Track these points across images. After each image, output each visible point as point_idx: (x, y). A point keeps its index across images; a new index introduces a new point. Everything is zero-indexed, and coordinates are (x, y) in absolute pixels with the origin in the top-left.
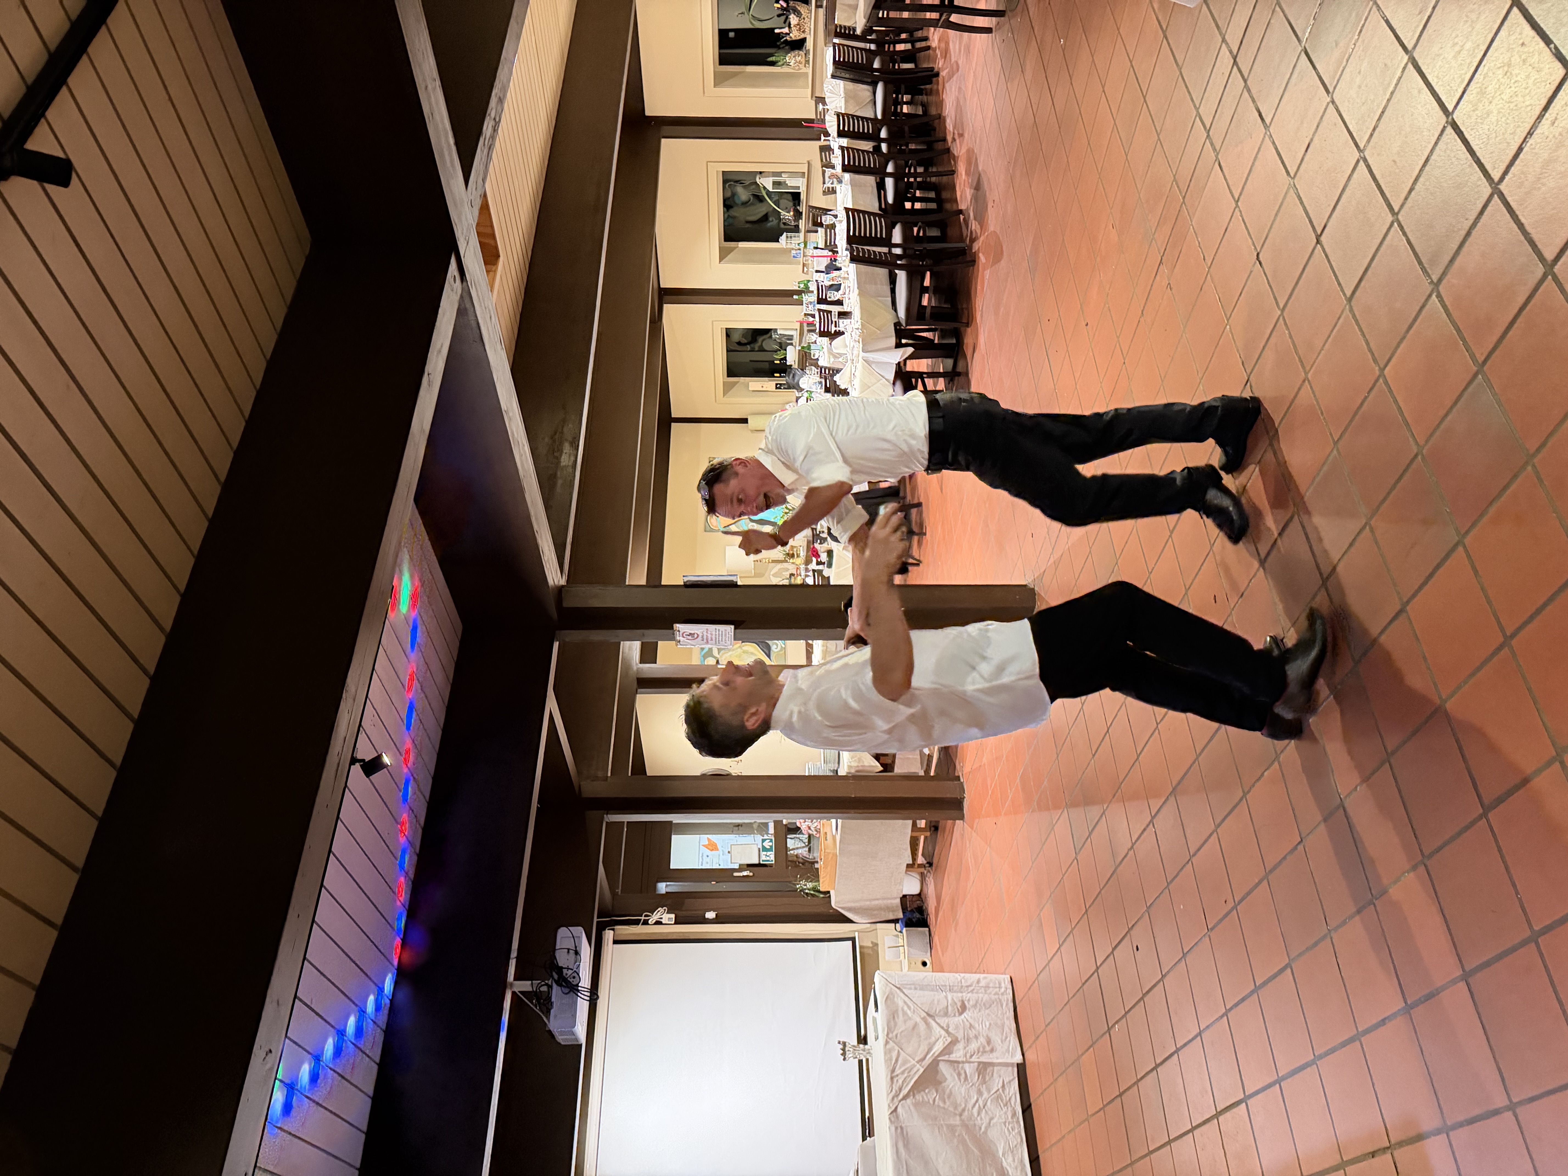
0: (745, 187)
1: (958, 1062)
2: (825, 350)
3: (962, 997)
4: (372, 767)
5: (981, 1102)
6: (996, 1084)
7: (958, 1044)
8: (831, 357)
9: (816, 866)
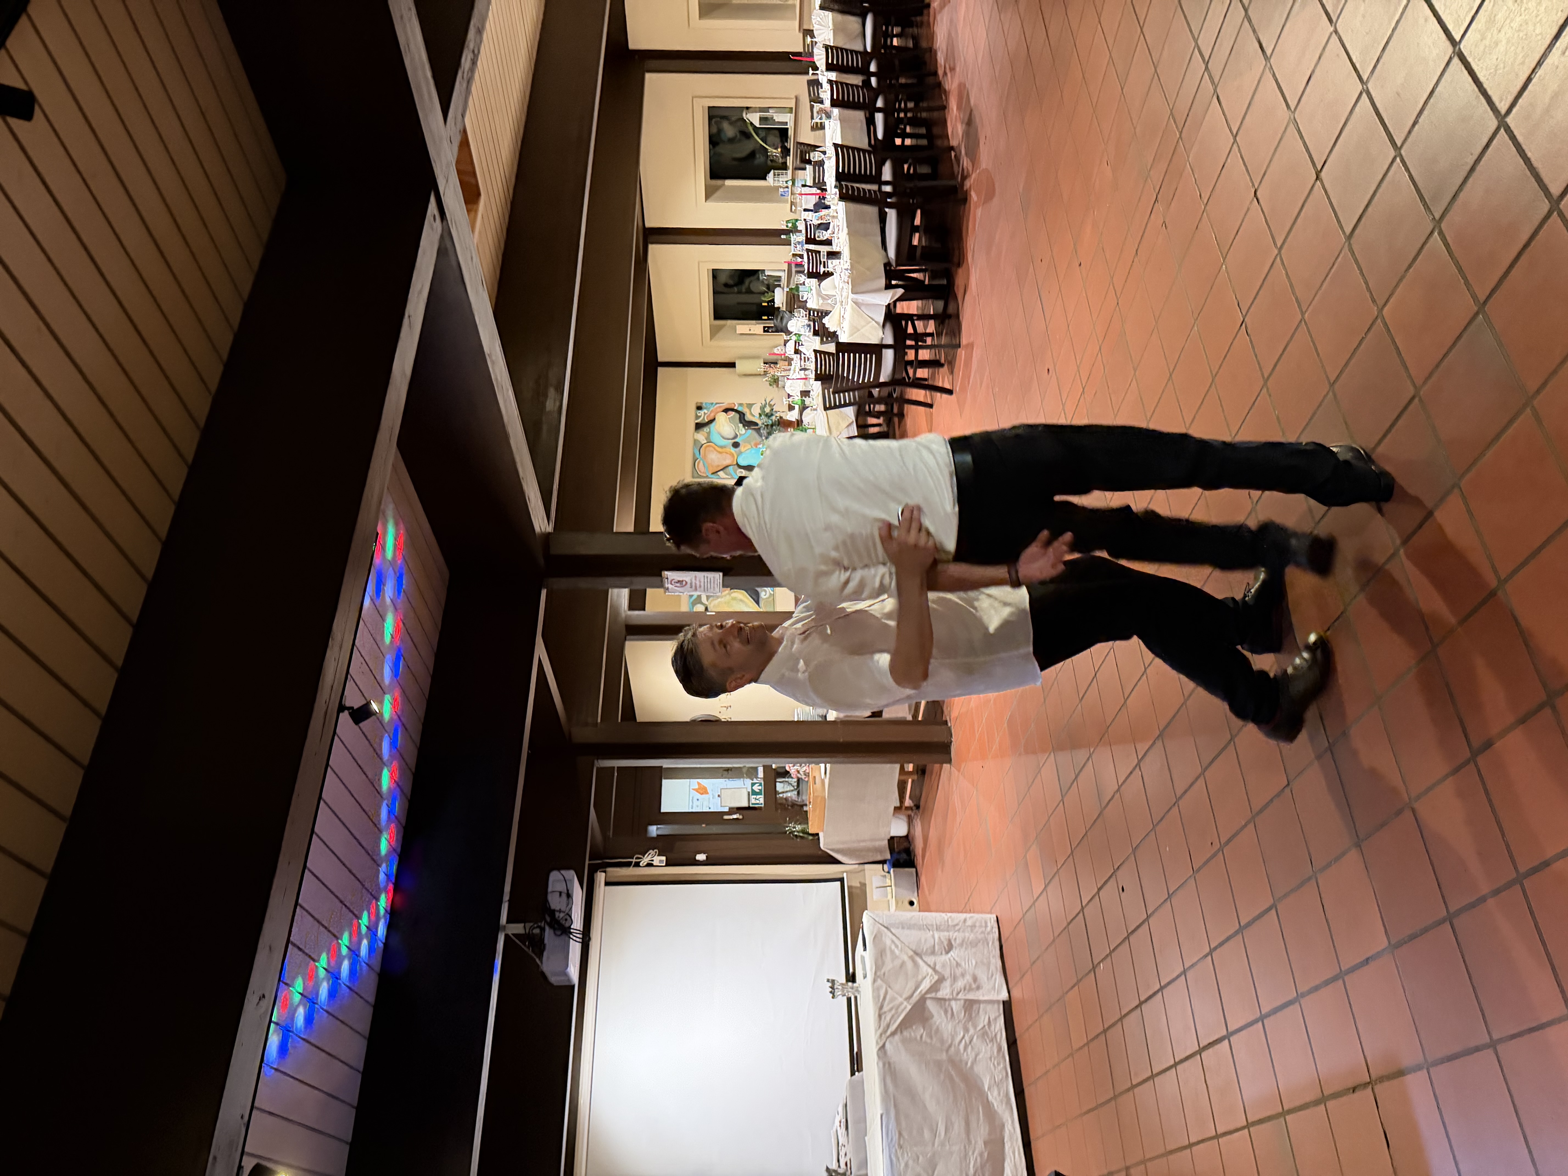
0: (732, 123)
1: (944, 1000)
2: (814, 291)
3: (949, 936)
4: (362, 714)
5: (967, 1038)
6: (983, 1021)
7: (944, 982)
8: (820, 298)
9: (805, 808)
